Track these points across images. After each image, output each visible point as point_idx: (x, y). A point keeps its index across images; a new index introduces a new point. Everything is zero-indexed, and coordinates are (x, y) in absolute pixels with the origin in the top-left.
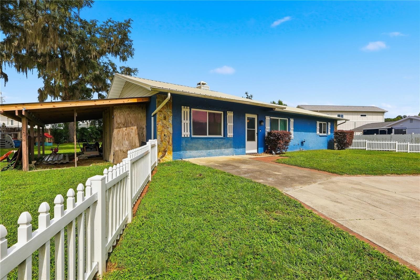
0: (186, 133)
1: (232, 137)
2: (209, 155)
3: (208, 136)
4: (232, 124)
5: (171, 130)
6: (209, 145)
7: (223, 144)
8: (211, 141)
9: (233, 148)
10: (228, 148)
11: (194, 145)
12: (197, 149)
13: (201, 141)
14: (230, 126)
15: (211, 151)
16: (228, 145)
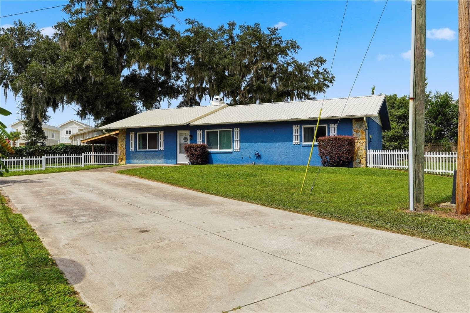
0: (132, 148)
1: (163, 150)
2: (146, 163)
3: (147, 150)
4: (163, 140)
5: (124, 147)
6: (146, 156)
7: (156, 156)
8: (148, 154)
9: (164, 159)
10: (160, 159)
11: (137, 156)
12: (139, 159)
13: (141, 153)
14: (161, 142)
15: (148, 160)
16: (161, 156)
